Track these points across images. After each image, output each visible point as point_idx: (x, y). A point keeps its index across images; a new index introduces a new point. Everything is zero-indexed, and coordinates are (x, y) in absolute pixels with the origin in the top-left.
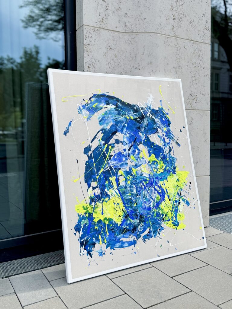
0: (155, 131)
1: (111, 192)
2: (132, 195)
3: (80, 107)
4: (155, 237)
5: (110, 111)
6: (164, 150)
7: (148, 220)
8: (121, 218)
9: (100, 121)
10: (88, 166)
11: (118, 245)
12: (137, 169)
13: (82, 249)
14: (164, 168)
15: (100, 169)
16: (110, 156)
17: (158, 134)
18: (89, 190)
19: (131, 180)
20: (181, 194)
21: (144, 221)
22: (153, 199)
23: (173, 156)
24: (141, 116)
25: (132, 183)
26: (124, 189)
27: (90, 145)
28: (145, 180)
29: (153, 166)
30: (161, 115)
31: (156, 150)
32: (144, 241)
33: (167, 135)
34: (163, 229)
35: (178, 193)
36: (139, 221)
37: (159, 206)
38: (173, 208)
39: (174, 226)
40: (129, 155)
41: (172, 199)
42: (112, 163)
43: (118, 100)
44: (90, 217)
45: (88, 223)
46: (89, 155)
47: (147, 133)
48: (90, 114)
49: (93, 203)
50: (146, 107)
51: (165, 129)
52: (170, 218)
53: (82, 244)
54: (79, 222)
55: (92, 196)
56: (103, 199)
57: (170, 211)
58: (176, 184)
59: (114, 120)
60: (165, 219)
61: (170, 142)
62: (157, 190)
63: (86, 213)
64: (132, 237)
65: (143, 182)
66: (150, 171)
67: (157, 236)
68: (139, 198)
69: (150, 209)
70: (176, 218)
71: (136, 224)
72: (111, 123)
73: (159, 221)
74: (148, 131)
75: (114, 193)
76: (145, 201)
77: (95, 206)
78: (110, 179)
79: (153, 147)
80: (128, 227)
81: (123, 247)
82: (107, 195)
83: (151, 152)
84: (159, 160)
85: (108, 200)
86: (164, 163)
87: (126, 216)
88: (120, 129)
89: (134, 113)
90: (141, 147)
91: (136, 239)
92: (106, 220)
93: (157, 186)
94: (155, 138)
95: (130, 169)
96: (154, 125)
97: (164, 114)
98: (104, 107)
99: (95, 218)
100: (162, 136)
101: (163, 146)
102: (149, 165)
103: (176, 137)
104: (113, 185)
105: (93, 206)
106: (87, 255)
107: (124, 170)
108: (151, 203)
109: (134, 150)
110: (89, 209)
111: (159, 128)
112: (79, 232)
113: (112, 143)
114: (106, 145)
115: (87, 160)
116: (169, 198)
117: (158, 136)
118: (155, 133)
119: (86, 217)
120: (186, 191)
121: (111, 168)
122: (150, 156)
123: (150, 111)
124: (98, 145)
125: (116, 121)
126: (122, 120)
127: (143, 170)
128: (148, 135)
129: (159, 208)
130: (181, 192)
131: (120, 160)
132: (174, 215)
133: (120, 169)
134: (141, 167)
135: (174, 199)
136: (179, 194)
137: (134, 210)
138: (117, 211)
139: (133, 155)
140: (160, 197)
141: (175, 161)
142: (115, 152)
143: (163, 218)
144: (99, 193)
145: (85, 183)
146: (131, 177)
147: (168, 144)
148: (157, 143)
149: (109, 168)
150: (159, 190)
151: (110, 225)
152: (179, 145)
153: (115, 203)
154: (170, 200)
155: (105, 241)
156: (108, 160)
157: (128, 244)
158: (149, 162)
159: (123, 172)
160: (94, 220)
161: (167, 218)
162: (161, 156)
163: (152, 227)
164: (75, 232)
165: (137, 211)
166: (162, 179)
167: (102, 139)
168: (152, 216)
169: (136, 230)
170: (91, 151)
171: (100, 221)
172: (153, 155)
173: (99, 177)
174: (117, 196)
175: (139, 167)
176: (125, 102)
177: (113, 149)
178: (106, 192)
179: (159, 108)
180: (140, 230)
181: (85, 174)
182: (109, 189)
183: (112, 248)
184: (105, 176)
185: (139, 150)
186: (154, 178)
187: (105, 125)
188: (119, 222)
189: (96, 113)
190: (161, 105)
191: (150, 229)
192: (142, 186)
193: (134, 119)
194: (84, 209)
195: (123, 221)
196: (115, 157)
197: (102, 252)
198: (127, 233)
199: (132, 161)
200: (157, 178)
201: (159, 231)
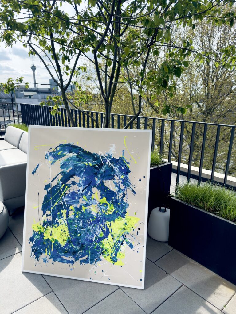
0: (112, 177)
1: (61, 221)
2: (78, 227)
3: (47, 154)
4: (91, 263)
5: (72, 158)
6: (117, 195)
7: (88, 249)
8: (65, 242)
9: (62, 166)
10: (46, 199)
11: (59, 259)
12: (87, 208)
13: (33, 254)
14: (113, 211)
15: (55, 202)
16: (65, 194)
17: (114, 181)
18: (44, 216)
19: (79, 215)
20: (126, 236)
21: (84, 250)
22: (96, 234)
23: (125, 202)
24: (99, 164)
25: (79, 218)
26: (72, 221)
27: (50, 183)
28: (93, 218)
29: (103, 207)
30: (121, 164)
31: (108, 194)
32: (81, 264)
33: (123, 182)
34: (100, 260)
35: (123, 235)
36: (79, 248)
37: (101, 242)
38: (115, 246)
39: (112, 261)
40: (82, 195)
41: (115, 238)
42: (66, 199)
43: (80, 149)
44: (42, 235)
45: (39, 238)
46: (48, 191)
47: (103, 178)
48: (54, 160)
49: (45, 225)
50: (107, 156)
51: (122, 177)
52: (110, 253)
53: (33, 250)
54: (34, 236)
55: (46, 220)
56: (53, 225)
57: (110, 248)
58: (123, 227)
59: (74, 165)
60: (104, 253)
61: (126, 190)
62: (102, 228)
63: (39, 232)
64: (71, 258)
65: (90, 219)
66: (99, 211)
67: (94, 263)
68: (84, 231)
69: (91, 241)
70: (116, 255)
71: (77, 249)
72: (71, 168)
73: (98, 253)
74: (104, 177)
75: (63, 222)
76: (88, 234)
77: (47, 228)
78: (62, 211)
79: (106, 191)
80: (69, 250)
81: (63, 262)
82: (57, 223)
83: (103, 195)
84: (109, 203)
85: (57, 226)
86: (114, 207)
87: (69, 241)
88: (78, 173)
89: (93, 160)
90: (95, 190)
91: (74, 260)
92: (53, 240)
93: (103, 225)
94: (110, 184)
95: (80, 206)
96: (112, 172)
97: (124, 163)
98: (67, 154)
99: (45, 236)
100: (118, 182)
101: (117, 192)
102: (99, 206)
103: (133, 185)
104: (63, 216)
105: (45, 228)
106: (36, 259)
107: (75, 206)
108: (94, 237)
109: (87, 192)
110: (41, 229)
111: (116, 176)
112: (32, 243)
113: (69, 184)
114: (64, 185)
115: (46, 194)
116: (112, 237)
117: (114, 182)
118: (111, 179)
119: (39, 234)
120: (133, 235)
121: (64, 203)
122: (101, 199)
123: (109, 159)
124: (56, 184)
125: (76, 166)
126: (81, 166)
127: (92, 209)
128: (103, 181)
129: (101, 243)
130: (127, 235)
131: (73, 198)
132: (114, 252)
133: (71, 205)
134: (91, 207)
135: (118, 239)
136: (124, 237)
137: (78, 239)
138: (63, 236)
139: (86, 196)
140: (103, 235)
141: (126, 206)
142: (70, 191)
143: (102, 252)
144: (51, 220)
145: (42, 210)
146: (80, 213)
147: (122, 190)
148: (111, 189)
149: (62, 203)
150: (104, 229)
151: (55, 244)
152: (134, 192)
153: (62, 230)
154: (113, 239)
155: (50, 254)
156: (62, 197)
157: (67, 261)
158: (99, 203)
159: (73, 208)
160: (44, 238)
161: (107, 253)
162: (113, 200)
163: (90, 256)
164: (30, 242)
165: (79, 240)
166: (109, 220)
167: (61, 180)
168: (93, 247)
169: (75, 254)
170: (50, 188)
171: (48, 240)
172: (104, 198)
173: (53, 208)
174: (65, 225)
175: (89, 206)
176: (87, 151)
177: (69, 189)
178: (57, 221)
179: (120, 157)
180: (79, 255)
181: (43, 204)
182: (60, 218)
183: (54, 260)
184: (58, 209)
185: (92, 192)
186: (101, 218)
187: (65, 169)
188: (63, 244)
189: (59, 159)
190: (123, 155)
191: (88, 257)
192: (88, 222)
193: (92, 166)
194: (38, 228)
195: (66, 245)
196: (69, 195)
197: (46, 260)
198: (67, 254)
199: (83, 200)
200: (104, 218)
201: (96, 261)
